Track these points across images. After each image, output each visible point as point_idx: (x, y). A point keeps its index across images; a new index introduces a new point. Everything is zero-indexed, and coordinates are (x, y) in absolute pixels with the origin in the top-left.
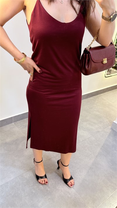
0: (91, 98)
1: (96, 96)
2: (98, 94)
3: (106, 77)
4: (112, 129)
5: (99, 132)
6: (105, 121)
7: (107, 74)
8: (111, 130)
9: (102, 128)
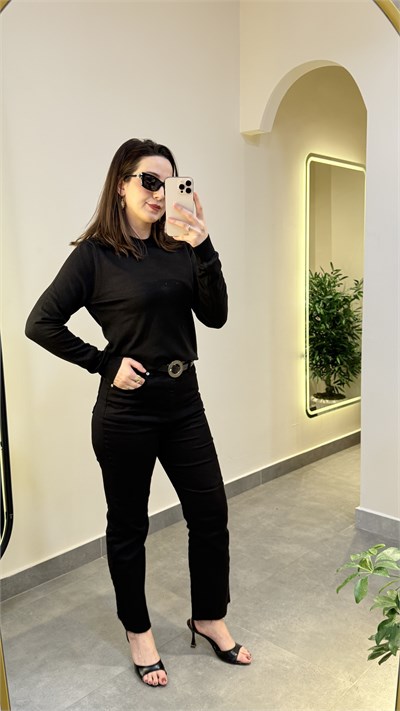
0: (288, 476)
1: (301, 469)
2: (303, 466)
3: (310, 416)
4: (357, 529)
5: (326, 540)
6: (337, 516)
7: (312, 409)
8: (355, 533)
9: (333, 531)
